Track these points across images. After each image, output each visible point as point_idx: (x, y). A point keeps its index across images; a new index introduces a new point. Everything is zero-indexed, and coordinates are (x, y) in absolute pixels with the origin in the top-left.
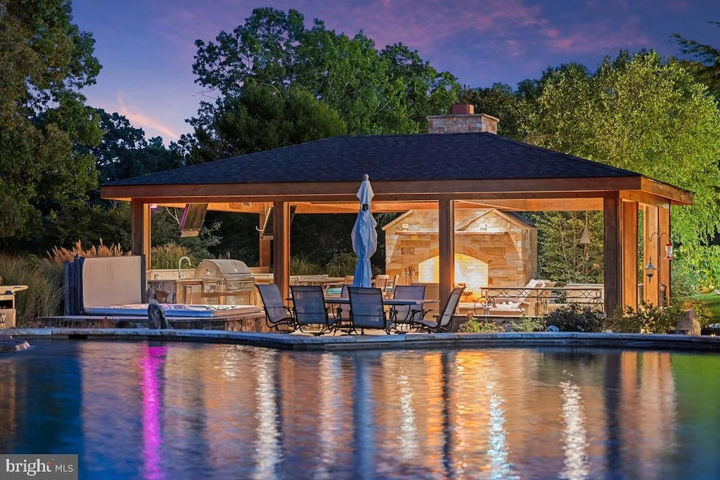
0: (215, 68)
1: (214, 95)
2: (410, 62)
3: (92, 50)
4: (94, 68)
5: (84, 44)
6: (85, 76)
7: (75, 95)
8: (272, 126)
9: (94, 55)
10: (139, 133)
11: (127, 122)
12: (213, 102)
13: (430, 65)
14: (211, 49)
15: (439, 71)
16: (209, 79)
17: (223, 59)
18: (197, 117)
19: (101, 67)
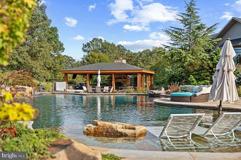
0: (86, 49)
1: (86, 54)
2: (122, 48)
3: (63, 46)
4: (64, 49)
5: (62, 45)
6: (62, 51)
7: (60, 54)
8: (96, 59)
9: (63, 47)
10: (74, 60)
11: (72, 58)
12: (86, 55)
13: (126, 49)
14: (85, 45)
15: (127, 50)
16: (85, 51)
17: (88, 47)
18: (83, 58)
19: (65, 49)
